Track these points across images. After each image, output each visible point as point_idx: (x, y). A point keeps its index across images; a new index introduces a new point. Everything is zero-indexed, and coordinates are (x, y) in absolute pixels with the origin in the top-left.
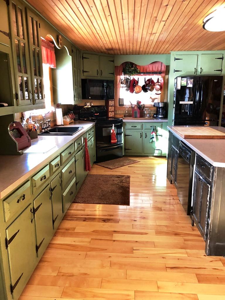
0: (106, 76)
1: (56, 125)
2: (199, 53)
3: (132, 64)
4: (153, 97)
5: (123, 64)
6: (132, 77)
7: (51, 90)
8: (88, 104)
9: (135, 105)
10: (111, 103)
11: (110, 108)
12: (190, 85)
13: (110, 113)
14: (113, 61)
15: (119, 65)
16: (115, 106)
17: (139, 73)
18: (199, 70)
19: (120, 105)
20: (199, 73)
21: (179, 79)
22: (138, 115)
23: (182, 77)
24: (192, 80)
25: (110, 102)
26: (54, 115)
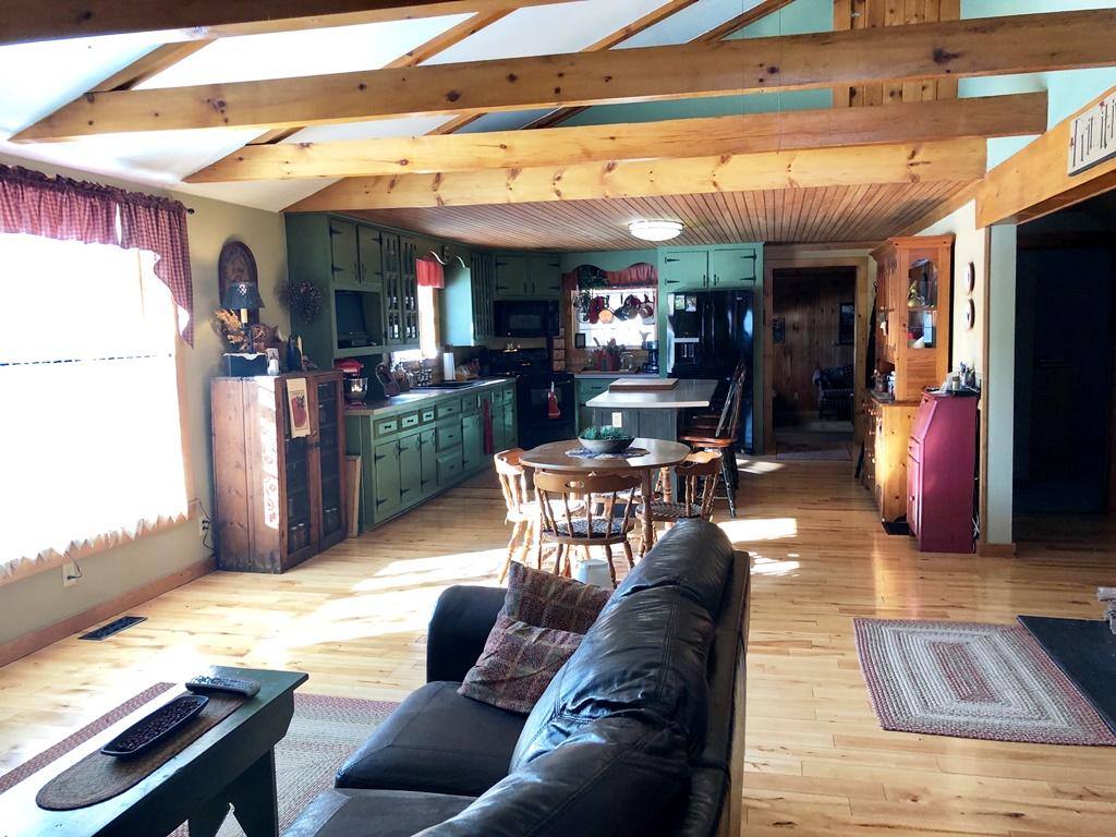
0: (544, 292)
1: (444, 380)
2: (711, 248)
3: (594, 270)
4: (644, 332)
5: (578, 268)
6: (595, 293)
7: (435, 323)
8: (510, 346)
9: (604, 347)
10: (558, 343)
11: (556, 352)
12: (692, 309)
13: (555, 363)
14: (558, 265)
15: (570, 271)
16: (566, 350)
17: (609, 286)
18: (712, 279)
19: (576, 347)
20: (711, 285)
21: (672, 297)
22: (609, 365)
23: (676, 294)
24: (694, 300)
25: (555, 341)
26: (440, 362)
